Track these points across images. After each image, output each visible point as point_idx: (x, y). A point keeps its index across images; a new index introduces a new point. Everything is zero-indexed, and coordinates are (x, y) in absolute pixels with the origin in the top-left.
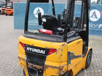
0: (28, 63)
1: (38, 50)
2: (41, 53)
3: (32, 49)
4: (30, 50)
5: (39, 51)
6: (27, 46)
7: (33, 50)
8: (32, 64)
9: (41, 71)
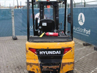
0: (43, 66)
1: (53, 52)
2: (56, 54)
3: (46, 52)
4: (44, 54)
5: (54, 52)
6: (40, 51)
7: (47, 53)
8: (47, 66)
9: (57, 71)
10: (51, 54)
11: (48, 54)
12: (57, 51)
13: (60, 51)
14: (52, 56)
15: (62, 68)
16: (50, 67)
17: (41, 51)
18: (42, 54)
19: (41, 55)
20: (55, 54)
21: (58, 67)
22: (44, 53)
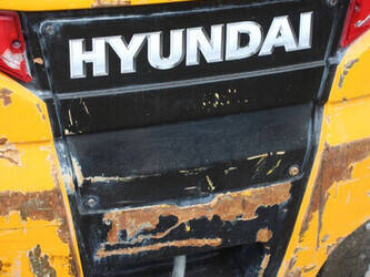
0: (112, 215)
1: (234, 29)
2: (266, 50)
3: (155, 39)
4: (127, 66)
5: (244, 39)
7: (166, 52)
8: (161, 208)
9: (264, 235)
10: (204, 67)
11: (166, 64)
12: (281, 23)
13: (306, 20)
14: (220, 87)
15: (319, 202)
16: (186, 212)
17: (88, 35)
18: (100, 69)
19: (90, 80)
20: (255, 61)
21: (279, 192)
22: (127, 53)
